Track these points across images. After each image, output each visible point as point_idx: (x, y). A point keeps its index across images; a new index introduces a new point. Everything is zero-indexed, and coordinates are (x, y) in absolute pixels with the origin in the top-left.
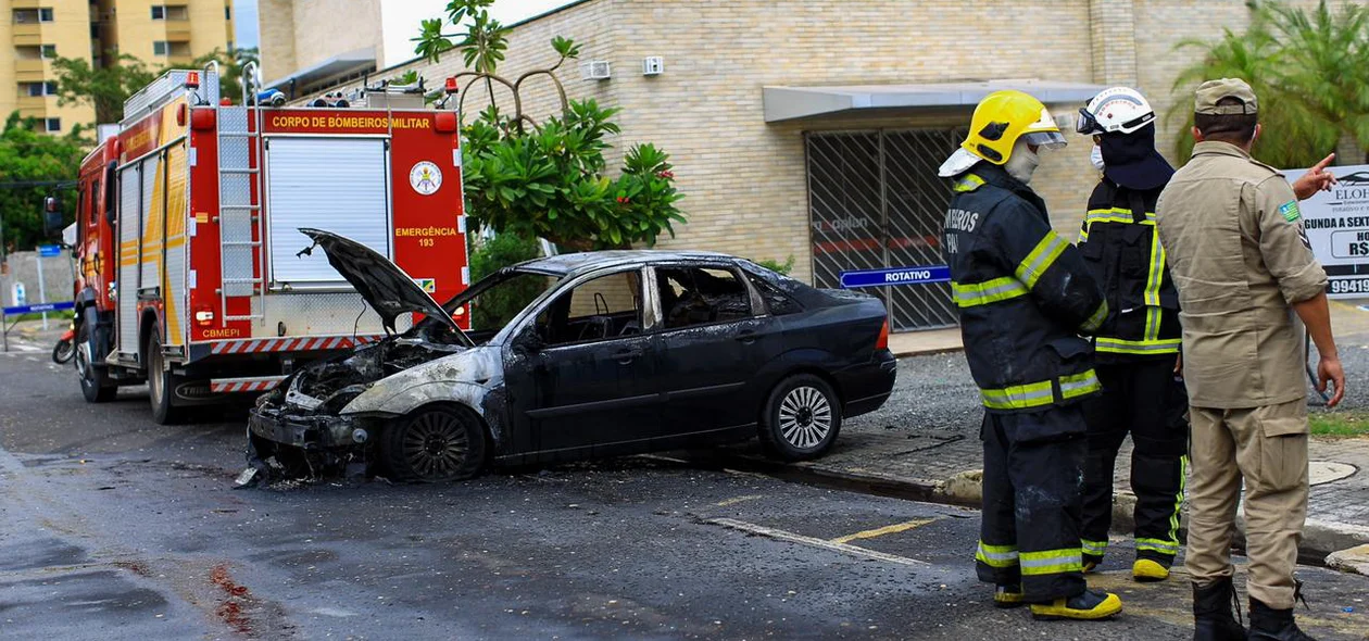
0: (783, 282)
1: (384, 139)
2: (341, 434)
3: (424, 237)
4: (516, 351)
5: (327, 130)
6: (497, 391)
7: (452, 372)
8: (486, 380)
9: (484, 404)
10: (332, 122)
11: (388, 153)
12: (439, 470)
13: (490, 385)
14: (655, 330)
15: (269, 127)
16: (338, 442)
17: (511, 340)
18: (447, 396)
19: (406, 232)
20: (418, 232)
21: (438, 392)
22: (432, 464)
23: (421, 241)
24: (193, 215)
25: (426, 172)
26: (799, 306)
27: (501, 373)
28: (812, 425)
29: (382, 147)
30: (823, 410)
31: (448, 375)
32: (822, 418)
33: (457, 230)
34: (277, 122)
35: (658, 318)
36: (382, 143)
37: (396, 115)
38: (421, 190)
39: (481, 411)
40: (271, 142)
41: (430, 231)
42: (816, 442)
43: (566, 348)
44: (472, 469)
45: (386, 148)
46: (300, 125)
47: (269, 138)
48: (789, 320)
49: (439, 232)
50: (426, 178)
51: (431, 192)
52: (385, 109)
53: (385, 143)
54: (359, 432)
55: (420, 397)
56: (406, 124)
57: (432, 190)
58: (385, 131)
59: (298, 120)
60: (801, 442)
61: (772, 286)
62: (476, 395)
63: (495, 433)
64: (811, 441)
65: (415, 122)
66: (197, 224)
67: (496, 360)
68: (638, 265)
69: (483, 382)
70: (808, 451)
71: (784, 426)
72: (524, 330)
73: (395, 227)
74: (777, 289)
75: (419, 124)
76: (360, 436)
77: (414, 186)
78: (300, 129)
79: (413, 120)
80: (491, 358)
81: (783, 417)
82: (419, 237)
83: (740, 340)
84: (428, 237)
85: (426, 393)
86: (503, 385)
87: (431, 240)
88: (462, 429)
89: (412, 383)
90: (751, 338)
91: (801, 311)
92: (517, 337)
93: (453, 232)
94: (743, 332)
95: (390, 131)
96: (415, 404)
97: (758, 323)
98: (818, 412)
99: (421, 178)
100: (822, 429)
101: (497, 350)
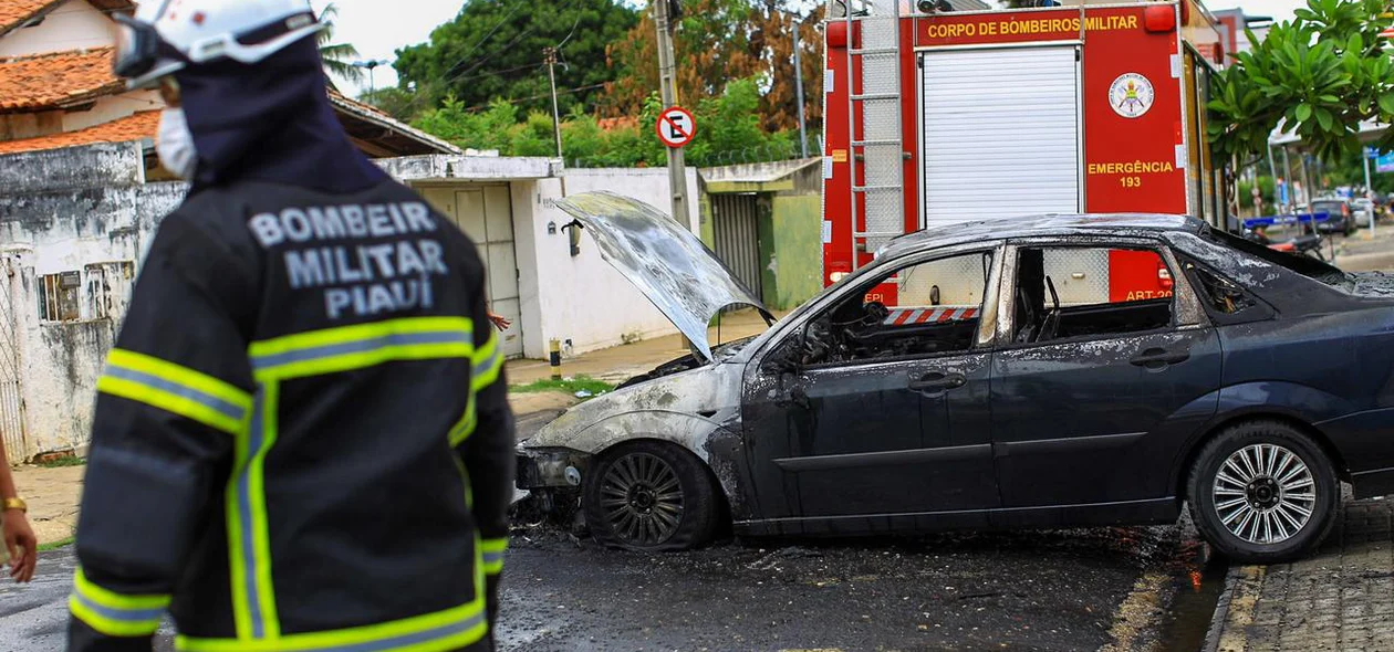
0: (1246, 270)
1: (1075, 45)
2: (553, 473)
3: (1126, 175)
4: (767, 371)
5: (999, 38)
6: (730, 427)
7: (668, 398)
8: (714, 412)
9: (709, 446)
10: (1005, 28)
11: (1079, 63)
12: (648, 535)
13: (719, 420)
14: (996, 347)
15: (924, 40)
16: (549, 482)
17: (761, 354)
18: (654, 432)
19: (1101, 169)
20: (1119, 167)
21: (641, 426)
22: (638, 525)
23: (1123, 180)
24: (829, 153)
25: (1131, 87)
26: (1269, 309)
27: (737, 403)
28: (1278, 507)
29: (1074, 58)
30: (1299, 483)
31: (660, 402)
32: (1297, 496)
33: (1173, 164)
34: (934, 31)
35: (1005, 325)
36: (1073, 52)
37: (1091, 13)
38: (1124, 112)
39: (705, 456)
40: (926, 57)
41: (1137, 167)
42: (1284, 535)
43: (842, 369)
44: (688, 536)
45: (1077, 59)
46: (963, 33)
47: (923, 52)
48: (1242, 333)
49: (1147, 168)
50: (1131, 95)
51: (1138, 115)
52: (1076, 7)
53: (1077, 51)
54: (571, 471)
55: (615, 432)
56: (1105, 24)
57: (1139, 111)
58: (1074, 35)
59: (960, 28)
60: (1254, 532)
61: (1225, 276)
62: (695, 433)
63: (728, 487)
64: (1275, 531)
65: (1118, 21)
66: (834, 163)
67: (733, 383)
68: (992, 244)
69: (708, 414)
70: (1266, 550)
71: (1221, 506)
72: (785, 341)
73: (1088, 160)
74: (1233, 280)
75: (1122, 23)
76: (572, 477)
77: (1114, 107)
78: (963, 39)
79: (1115, 18)
80: (727, 382)
81: (1219, 490)
82: (1120, 175)
83: (1140, 364)
84: (1133, 175)
85: (626, 426)
86: (740, 420)
87: (1138, 179)
88: (676, 480)
89: (612, 411)
90: (1160, 363)
91: (1272, 319)
92: (772, 352)
93: (1168, 167)
94: (1145, 354)
95: (1082, 34)
96: (608, 441)
97: (1181, 337)
98: (1290, 486)
99: (1124, 96)
100: (1298, 516)
101: (739, 368)
